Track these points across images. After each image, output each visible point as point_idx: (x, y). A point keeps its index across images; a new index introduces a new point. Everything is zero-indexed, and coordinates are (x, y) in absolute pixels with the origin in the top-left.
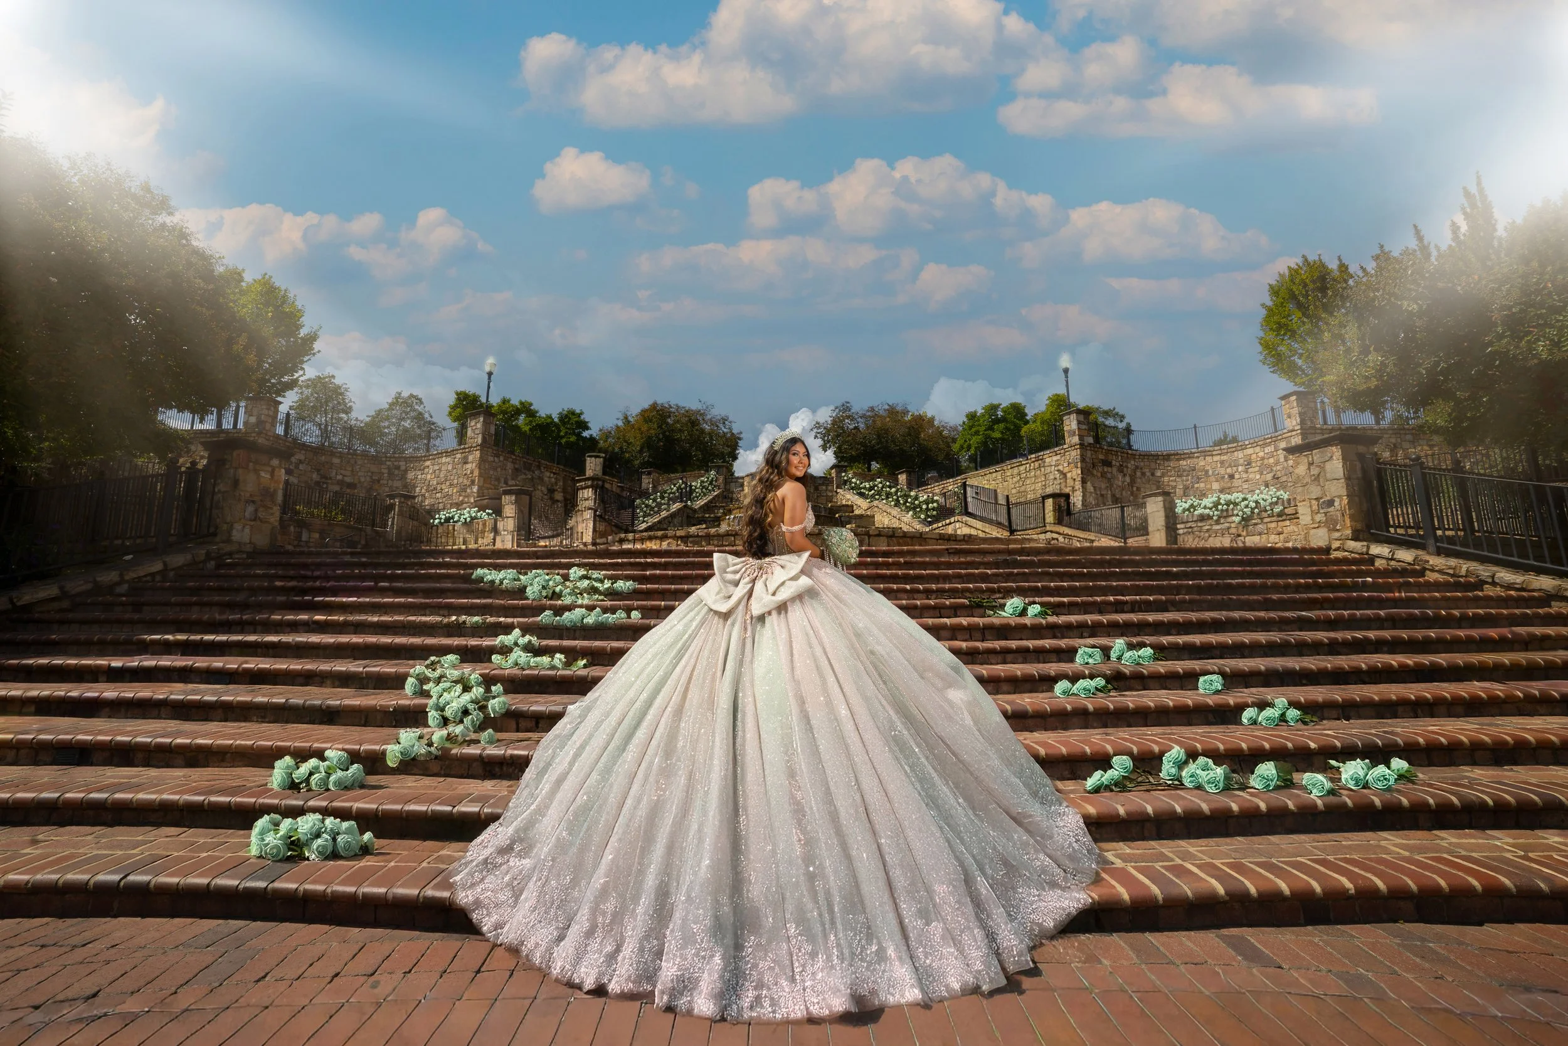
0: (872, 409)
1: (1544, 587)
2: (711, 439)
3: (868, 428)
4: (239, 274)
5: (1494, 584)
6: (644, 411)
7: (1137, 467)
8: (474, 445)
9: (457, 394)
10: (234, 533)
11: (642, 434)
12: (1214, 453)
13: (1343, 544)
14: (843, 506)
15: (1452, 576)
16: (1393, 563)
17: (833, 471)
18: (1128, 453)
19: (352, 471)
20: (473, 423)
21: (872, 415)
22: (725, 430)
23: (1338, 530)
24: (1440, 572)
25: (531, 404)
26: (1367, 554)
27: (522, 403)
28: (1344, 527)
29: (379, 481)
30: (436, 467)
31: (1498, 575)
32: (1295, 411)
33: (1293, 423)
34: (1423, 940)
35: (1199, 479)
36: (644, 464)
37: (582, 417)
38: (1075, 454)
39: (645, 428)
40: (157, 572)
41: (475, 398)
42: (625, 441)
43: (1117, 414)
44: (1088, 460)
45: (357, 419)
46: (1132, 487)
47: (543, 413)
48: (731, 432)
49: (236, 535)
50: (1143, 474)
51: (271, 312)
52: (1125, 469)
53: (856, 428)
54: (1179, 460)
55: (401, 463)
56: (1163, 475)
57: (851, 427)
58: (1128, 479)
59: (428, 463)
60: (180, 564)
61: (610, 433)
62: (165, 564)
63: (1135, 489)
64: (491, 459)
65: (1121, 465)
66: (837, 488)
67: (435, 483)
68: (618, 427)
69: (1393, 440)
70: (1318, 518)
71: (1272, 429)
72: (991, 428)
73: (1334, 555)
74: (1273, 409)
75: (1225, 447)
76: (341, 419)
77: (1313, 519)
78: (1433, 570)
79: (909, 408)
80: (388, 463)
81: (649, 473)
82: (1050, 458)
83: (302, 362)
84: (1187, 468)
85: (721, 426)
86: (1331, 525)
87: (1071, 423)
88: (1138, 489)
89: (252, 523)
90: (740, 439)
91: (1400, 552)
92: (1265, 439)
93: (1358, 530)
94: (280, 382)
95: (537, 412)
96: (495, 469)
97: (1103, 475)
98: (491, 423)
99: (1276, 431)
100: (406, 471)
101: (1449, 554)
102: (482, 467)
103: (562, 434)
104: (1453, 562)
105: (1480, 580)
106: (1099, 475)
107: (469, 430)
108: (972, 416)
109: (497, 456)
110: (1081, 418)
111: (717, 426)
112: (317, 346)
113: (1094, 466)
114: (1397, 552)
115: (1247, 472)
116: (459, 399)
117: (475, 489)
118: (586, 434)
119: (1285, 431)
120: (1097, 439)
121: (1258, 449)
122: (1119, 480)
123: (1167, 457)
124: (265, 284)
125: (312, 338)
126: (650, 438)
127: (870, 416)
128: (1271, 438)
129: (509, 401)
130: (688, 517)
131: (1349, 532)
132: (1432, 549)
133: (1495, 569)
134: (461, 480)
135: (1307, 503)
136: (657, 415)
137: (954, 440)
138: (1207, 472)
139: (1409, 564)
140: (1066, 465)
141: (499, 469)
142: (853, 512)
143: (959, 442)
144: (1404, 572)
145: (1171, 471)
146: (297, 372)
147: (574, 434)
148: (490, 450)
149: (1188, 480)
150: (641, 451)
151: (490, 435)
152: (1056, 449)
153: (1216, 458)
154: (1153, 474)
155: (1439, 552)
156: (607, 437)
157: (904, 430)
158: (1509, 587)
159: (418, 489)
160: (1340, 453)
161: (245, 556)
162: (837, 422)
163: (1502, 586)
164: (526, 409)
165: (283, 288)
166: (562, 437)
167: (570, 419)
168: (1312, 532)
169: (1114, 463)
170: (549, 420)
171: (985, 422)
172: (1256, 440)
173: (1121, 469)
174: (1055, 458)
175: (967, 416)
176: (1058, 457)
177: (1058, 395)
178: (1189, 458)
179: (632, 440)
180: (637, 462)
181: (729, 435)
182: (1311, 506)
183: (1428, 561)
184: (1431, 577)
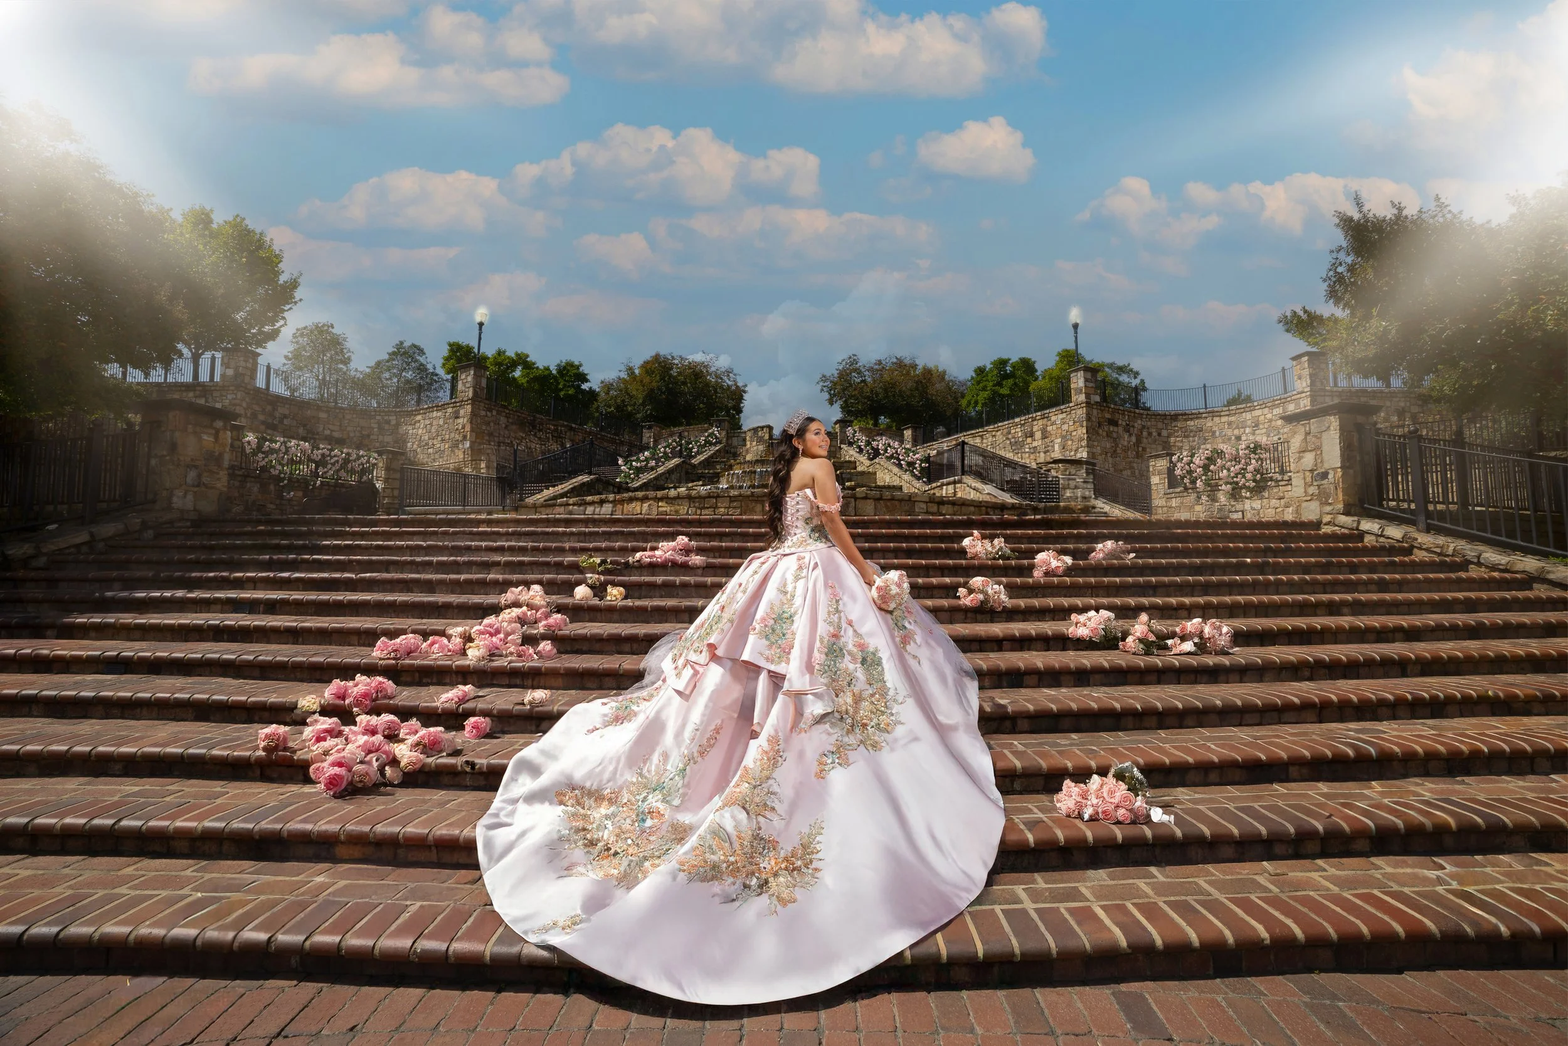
0: (880, 362)
1: (1527, 569)
2: (716, 392)
3: (874, 381)
4: (207, 215)
5: (1479, 564)
6: (646, 363)
7: (1144, 427)
8: (465, 399)
9: (450, 345)
10: (175, 499)
11: (643, 386)
12: (1222, 414)
13: (1334, 518)
14: (846, 462)
15: (1439, 554)
16: (1382, 539)
17: (838, 426)
18: (1135, 413)
19: (340, 426)
20: (463, 377)
21: (879, 368)
22: (730, 383)
23: (1330, 504)
24: (1428, 550)
25: (527, 356)
26: (1357, 529)
27: (517, 355)
28: (1336, 500)
29: (369, 436)
30: (428, 422)
31: (1485, 555)
32: (1306, 372)
33: (1302, 384)
34: (1334, 997)
35: (1206, 440)
36: (647, 418)
37: (581, 369)
38: (1081, 412)
39: (647, 380)
40: (83, 544)
41: (469, 350)
42: (628, 394)
43: (1131, 370)
44: (1094, 419)
45: (356, 370)
46: (1138, 447)
47: (541, 364)
48: (736, 384)
49: (177, 502)
50: (1150, 434)
51: (245, 257)
52: (1132, 429)
53: (862, 381)
54: (1186, 420)
55: (391, 418)
56: (1169, 436)
57: (859, 380)
58: (1134, 439)
59: (419, 417)
60: (110, 534)
61: (612, 385)
62: (92, 535)
63: (1140, 449)
64: (483, 413)
65: (1128, 425)
66: (841, 443)
67: (426, 438)
68: (619, 378)
69: (1402, 404)
70: (1311, 490)
71: (1282, 390)
72: (999, 384)
73: (1326, 529)
74: (1284, 370)
75: (1233, 407)
76: (341, 369)
77: (1305, 492)
78: (1420, 549)
79: (917, 362)
80: (378, 418)
81: (650, 428)
82: (1057, 417)
83: (283, 311)
84: (1194, 428)
85: (725, 378)
86: (1323, 498)
87: (1078, 381)
88: (1144, 449)
89: (196, 489)
90: (745, 392)
91: (1390, 528)
92: (1274, 401)
93: (1349, 505)
94: (260, 332)
95: (534, 364)
96: (488, 424)
97: (1109, 435)
98: (482, 376)
99: (1286, 392)
100: (398, 425)
101: (1440, 531)
102: (474, 422)
103: (561, 386)
104: (1441, 540)
105: (1466, 560)
106: (1105, 434)
107: (460, 383)
108: (980, 371)
109: (490, 410)
110: (1089, 375)
111: (721, 379)
112: (298, 294)
113: (1100, 425)
114: (1386, 528)
115: (1254, 434)
116: (451, 350)
117: (467, 444)
118: (585, 386)
119: (1295, 392)
120: (1104, 398)
121: (1266, 410)
122: (1126, 440)
123: (1175, 417)
124: (236, 226)
125: (294, 285)
126: (652, 390)
127: (877, 370)
128: (1280, 399)
129: (504, 352)
130: (687, 473)
131: (1340, 506)
132: (1422, 526)
133: (1481, 548)
134: (452, 435)
135: (1301, 475)
136: (659, 367)
137: (963, 396)
138: (1214, 432)
139: (1398, 541)
140: (1071, 423)
141: (492, 424)
142: (855, 468)
143: (968, 398)
144: (1391, 550)
145: (1177, 431)
146: (277, 322)
147: (573, 386)
148: (482, 405)
149: (1194, 441)
150: (644, 404)
151: (482, 389)
152: (1062, 407)
153: (1224, 419)
154: (1159, 435)
155: (1428, 529)
156: (609, 390)
157: (910, 384)
158: (1494, 568)
159: (409, 445)
160: (1338, 423)
161: (188, 524)
162: (844, 375)
163: (1487, 567)
164: (521, 360)
165: (258, 231)
166: (561, 390)
167: (568, 371)
168: (1304, 504)
169: (1120, 422)
170: (547, 373)
171: (993, 377)
172: (1266, 401)
173: (1127, 429)
174: (1061, 416)
175: (975, 371)
176: (1064, 415)
177: (1067, 351)
178: (1197, 418)
179: (634, 393)
180: (639, 416)
181: (733, 388)
182: (1305, 478)
183: (1417, 539)
184: (1419, 555)
